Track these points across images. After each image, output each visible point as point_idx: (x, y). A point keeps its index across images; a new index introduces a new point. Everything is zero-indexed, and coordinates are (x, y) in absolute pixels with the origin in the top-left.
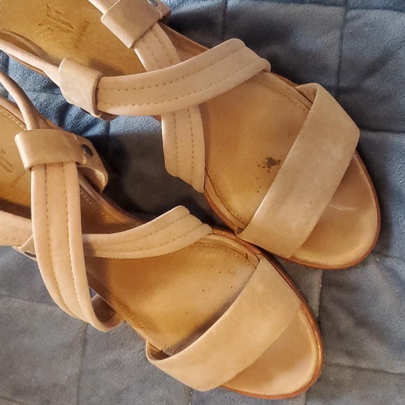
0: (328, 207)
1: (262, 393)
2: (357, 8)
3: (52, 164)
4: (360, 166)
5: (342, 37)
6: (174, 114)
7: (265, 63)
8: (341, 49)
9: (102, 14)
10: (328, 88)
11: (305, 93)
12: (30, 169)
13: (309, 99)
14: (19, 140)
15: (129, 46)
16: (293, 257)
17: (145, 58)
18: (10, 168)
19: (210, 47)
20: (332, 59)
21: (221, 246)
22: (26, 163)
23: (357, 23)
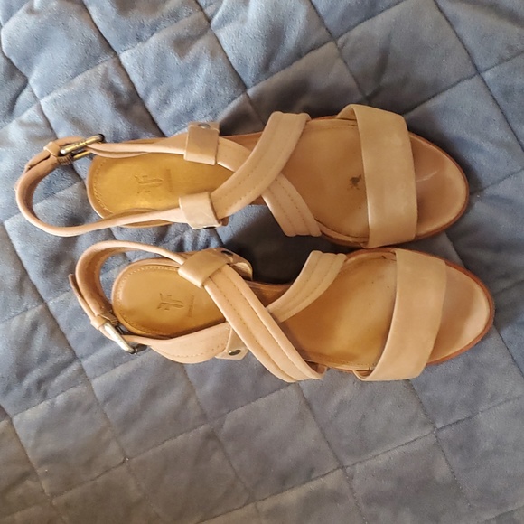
0: (416, 183)
1: (463, 347)
2: (342, 35)
3: (213, 274)
4: (419, 140)
5: (345, 62)
6: (269, 188)
7: (304, 116)
8: (350, 71)
9: (183, 155)
10: (359, 103)
11: (346, 117)
12: (203, 286)
13: (352, 119)
14: (182, 272)
15: (213, 163)
16: (416, 236)
17: (228, 164)
18: (180, 304)
19: (262, 130)
20: (348, 81)
21: (361, 263)
22: (198, 283)
23: (349, 45)
